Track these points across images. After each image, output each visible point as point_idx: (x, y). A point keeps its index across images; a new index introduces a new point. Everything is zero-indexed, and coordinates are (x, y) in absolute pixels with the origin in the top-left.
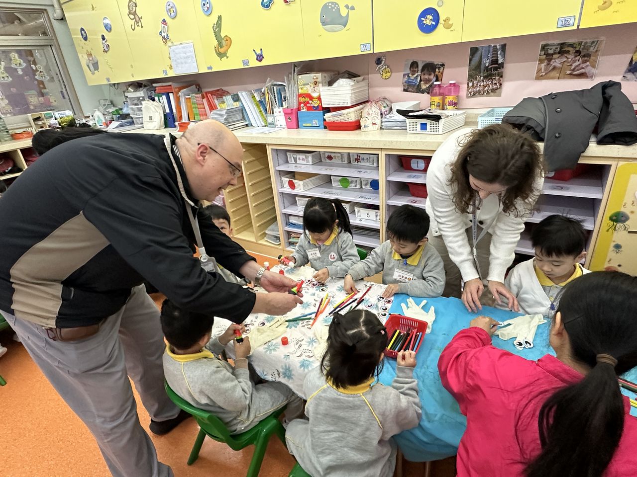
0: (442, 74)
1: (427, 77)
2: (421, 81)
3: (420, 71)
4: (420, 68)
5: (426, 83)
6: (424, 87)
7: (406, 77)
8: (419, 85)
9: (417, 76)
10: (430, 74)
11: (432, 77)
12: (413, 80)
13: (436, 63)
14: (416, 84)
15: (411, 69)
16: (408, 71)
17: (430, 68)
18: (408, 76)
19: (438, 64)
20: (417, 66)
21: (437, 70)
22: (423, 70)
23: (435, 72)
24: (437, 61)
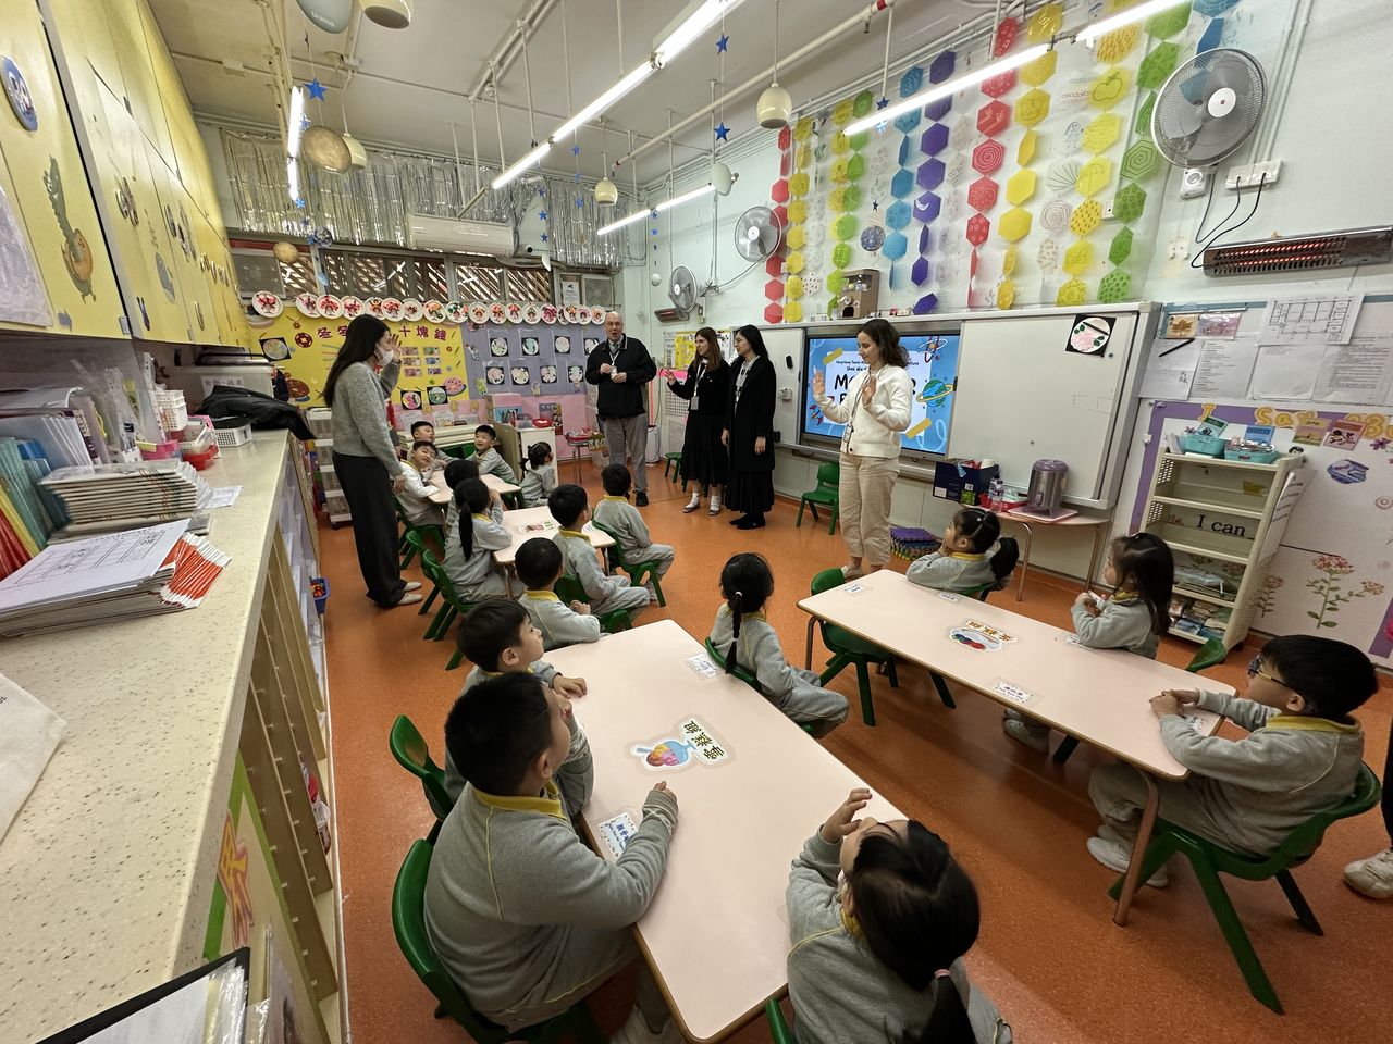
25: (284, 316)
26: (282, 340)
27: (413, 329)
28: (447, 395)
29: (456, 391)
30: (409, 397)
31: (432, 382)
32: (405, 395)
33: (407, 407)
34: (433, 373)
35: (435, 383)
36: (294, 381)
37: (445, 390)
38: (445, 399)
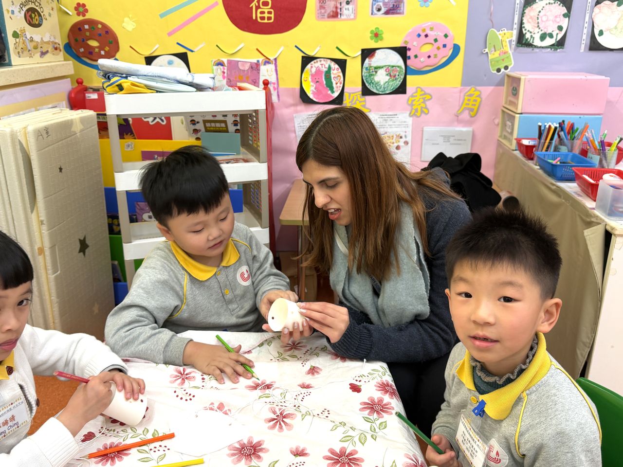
28: (408, 71)
29: (432, 61)
30: (318, 72)
31: (376, 35)
32: (309, 66)
33: (311, 96)
34: (383, 10)
35: (382, 39)
36: (92, 23)
37: (405, 58)
38: (398, 83)
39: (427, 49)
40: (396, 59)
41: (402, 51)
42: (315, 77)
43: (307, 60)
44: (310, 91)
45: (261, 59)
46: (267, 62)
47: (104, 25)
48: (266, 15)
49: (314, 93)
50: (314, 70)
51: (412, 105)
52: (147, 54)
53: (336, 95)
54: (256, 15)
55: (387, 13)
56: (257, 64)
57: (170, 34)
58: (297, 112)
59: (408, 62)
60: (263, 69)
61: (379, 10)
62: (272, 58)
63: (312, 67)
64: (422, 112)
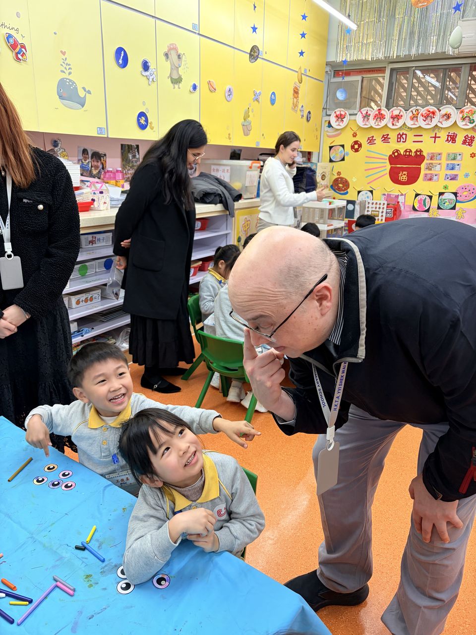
0: (106, 162)
1: (96, 163)
2: (92, 167)
3: (90, 158)
4: (90, 155)
5: (96, 169)
6: (95, 172)
7: (80, 162)
8: (91, 171)
9: (89, 162)
10: (98, 162)
11: (99, 164)
12: (86, 165)
13: (100, 153)
14: (88, 169)
15: (84, 156)
16: (81, 157)
17: (97, 156)
18: (82, 161)
19: (102, 154)
20: (88, 154)
21: (102, 158)
22: (92, 157)
23: (101, 160)
24: (101, 151)
25: (348, 128)
26: (343, 146)
27: (443, 135)
28: (457, 201)
29: (467, 198)
30: (421, 199)
31: (445, 188)
32: (417, 197)
33: (417, 208)
34: (449, 178)
35: (448, 189)
36: (342, 178)
37: (456, 196)
38: (453, 206)
39: (465, 193)
40: (453, 197)
41: (455, 194)
42: (419, 202)
43: (417, 195)
44: (416, 206)
45: (400, 194)
46: (402, 195)
47: (346, 179)
48: (404, 178)
49: (418, 207)
50: (419, 199)
51: (457, 214)
52: (359, 190)
53: (427, 208)
54: (401, 178)
55: (451, 179)
56: (398, 196)
57: (368, 183)
58: (410, 214)
59: (457, 198)
60: (400, 197)
61: (448, 178)
62: (404, 194)
63: (419, 198)
64: (461, 217)
